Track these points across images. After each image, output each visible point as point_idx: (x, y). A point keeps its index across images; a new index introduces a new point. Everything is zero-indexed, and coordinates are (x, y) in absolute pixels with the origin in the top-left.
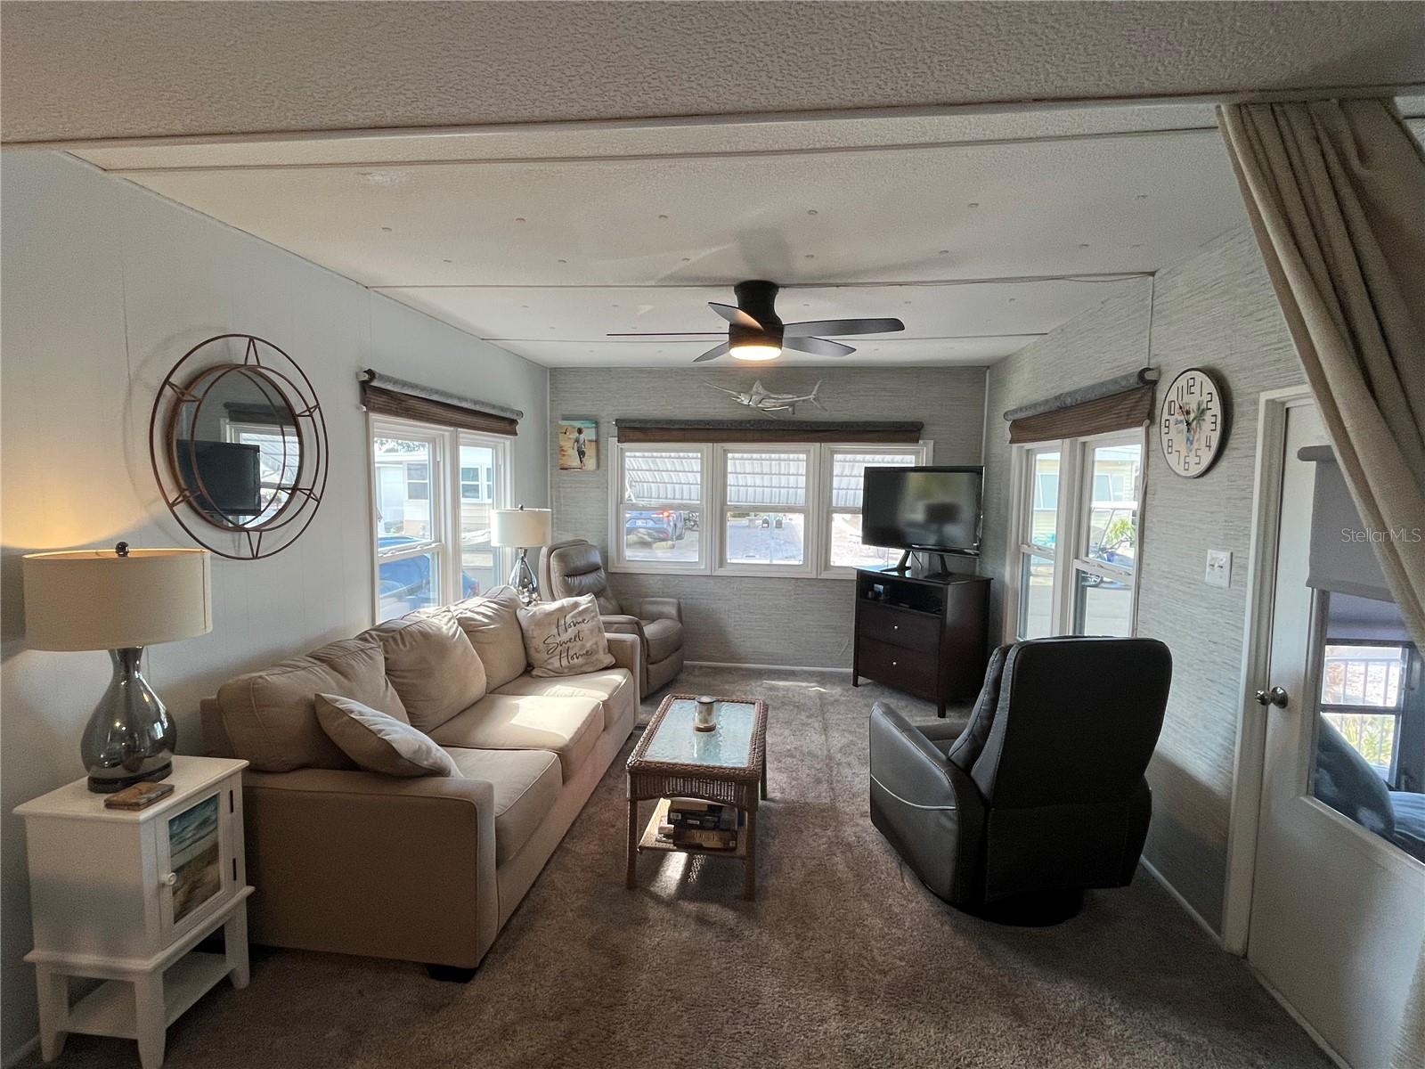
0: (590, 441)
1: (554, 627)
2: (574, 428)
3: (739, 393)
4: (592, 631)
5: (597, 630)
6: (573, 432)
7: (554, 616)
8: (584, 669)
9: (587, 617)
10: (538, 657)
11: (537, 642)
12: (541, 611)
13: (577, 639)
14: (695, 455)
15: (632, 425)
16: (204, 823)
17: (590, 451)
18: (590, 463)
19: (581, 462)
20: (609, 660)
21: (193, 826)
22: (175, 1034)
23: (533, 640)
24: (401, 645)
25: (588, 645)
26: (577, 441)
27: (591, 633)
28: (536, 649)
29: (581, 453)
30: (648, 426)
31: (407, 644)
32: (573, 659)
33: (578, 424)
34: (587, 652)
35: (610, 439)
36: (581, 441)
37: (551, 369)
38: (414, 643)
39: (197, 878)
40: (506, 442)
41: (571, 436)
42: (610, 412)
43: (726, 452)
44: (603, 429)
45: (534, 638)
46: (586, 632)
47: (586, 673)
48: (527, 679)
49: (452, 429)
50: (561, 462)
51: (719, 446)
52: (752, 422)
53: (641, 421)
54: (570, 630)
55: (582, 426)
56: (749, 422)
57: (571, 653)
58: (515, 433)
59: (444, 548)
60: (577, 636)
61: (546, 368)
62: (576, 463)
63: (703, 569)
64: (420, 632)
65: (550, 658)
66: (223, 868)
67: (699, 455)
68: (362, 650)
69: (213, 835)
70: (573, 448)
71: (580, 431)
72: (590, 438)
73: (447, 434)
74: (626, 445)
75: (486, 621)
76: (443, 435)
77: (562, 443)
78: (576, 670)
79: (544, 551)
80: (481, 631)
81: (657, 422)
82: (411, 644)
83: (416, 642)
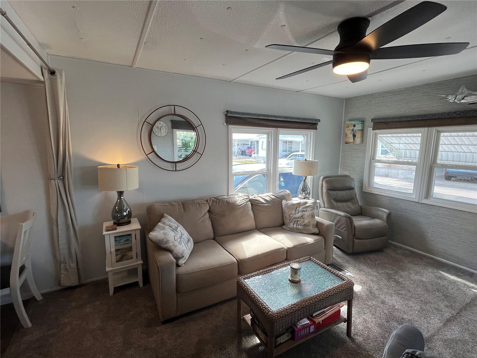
0: (358, 130)
1: (294, 210)
2: (352, 124)
3: (448, 95)
4: (308, 216)
5: (311, 216)
6: (351, 127)
7: (295, 206)
8: (303, 231)
9: (309, 209)
10: (287, 221)
11: (286, 215)
12: (291, 203)
13: (302, 218)
14: (417, 135)
15: (379, 121)
16: (127, 240)
17: (358, 135)
18: (358, 140)
19: (354, 140)
20: (316, 230)
21: (123, 240)
22: (117, 289)
23: (285, 214)
24: (217, 204)
25: (306, 221)
26: (353, 130)
27: (308, 217)
28: (286, 218)
29: (354, 136)
30: (388, 120)
31: (220, 205)
32: (298, 226)
33: (353, 123)
34: (305, 224)
35: (369, 128)
36: (355, 130)
37: (346, 99)
38: (222, 205)
39: (125, 253)
40: (311, 133)
41: (350, 129)
42: (369, 116)
43: (439, 132)
44: (366, 124)
45: (286, 213)
46: (306, 216)
47: (303, 233)
48: (280, 228)
49: (275, 129)
50: (346, 140)
51: (434, 130)
52: (458, 113)
53: (384, 118)
54: (299, 213)
55: (356, 123)
56: (455, 112)
57: (299, 223)
58: (316, 129)
59: (270, 173)
60: (302, 217)
61: (344, 99)
62: (351, 140)
63: (414, 198)
64: (227, 201)
65: (290, 223)
66: (133, 253)
67: (420, 134)
68: (199, 204)
69: (131, 244)
70: (351, 134)
71: (354, 126)
72: (359, 129)
73: (273, 131)
74: (376, 131)
75: (264, 202)
76: (272, 131)
77: (346, 132)
78: (300, 231)
79: (322, 177)
80: (260, 206)
81: (393, 118)
82: (221, 205)
83: (223, 205)
